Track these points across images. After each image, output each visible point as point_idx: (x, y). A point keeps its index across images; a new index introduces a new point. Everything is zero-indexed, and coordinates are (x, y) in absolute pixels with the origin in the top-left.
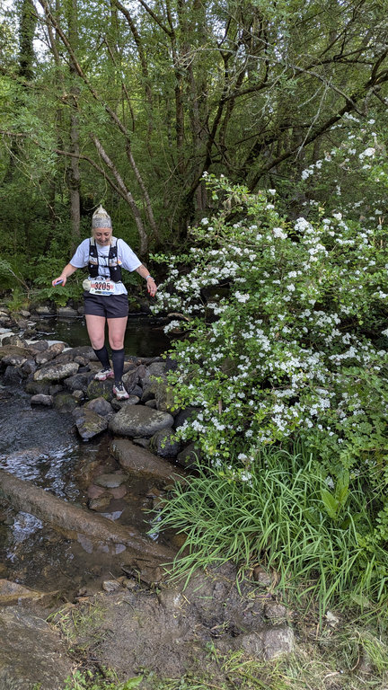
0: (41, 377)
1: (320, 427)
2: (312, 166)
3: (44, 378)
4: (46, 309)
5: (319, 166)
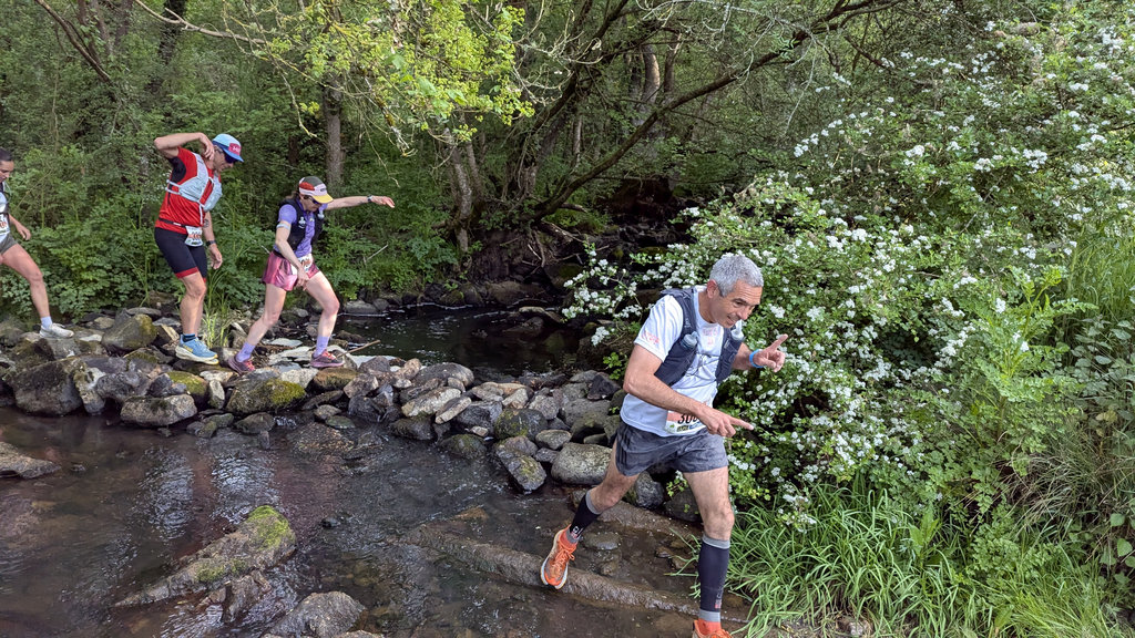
0: (415, 412)
1: (886, 458)
2: (806, 141)
3: (420, 413)
5: (815, 141)
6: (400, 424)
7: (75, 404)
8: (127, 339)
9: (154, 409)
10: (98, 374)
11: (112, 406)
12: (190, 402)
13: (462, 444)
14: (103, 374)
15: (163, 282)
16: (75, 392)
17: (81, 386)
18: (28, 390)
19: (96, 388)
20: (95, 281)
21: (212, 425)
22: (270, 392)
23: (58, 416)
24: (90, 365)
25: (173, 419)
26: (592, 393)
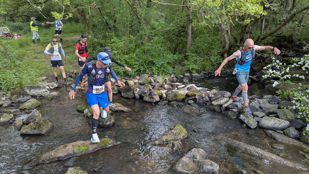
0: (216, 104)
4: (188, 74)
6: (211, 107)
7: (134, 96)
8: (143, 82)
9: (150, 98)
10: (138, 90)
11: (141, 97)
12: (158, 97)
13: (230, 114)
14: (139, 90)
15: (150, 68)
16: (134, 93)
17: (135, 92)
18: (124, 92)
19: (138, 93)
20: (136, 68)
21: (163, 103)
22: (177, 96)
23: (130, 99)
24: (137, 87)
25: (155, 101)
26: (272, 102)
